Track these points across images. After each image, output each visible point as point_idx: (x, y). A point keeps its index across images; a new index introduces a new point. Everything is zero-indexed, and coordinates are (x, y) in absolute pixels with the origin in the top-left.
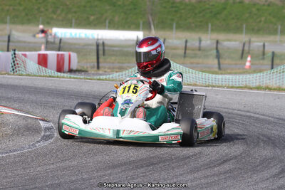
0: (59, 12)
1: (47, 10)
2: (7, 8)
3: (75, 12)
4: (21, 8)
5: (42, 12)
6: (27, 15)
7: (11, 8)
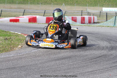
0: (106, 2)
1: (102, 1)
2: (88, 1)
3: (112, 2)
4: (93, 1)
5: (100, 2)
6: (95, 3)
7: (90, 1)
